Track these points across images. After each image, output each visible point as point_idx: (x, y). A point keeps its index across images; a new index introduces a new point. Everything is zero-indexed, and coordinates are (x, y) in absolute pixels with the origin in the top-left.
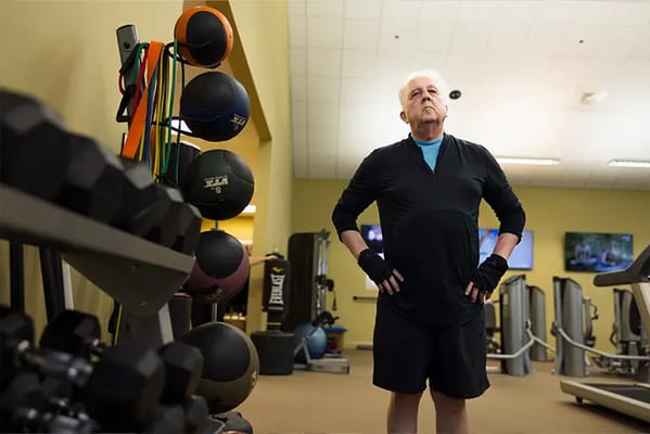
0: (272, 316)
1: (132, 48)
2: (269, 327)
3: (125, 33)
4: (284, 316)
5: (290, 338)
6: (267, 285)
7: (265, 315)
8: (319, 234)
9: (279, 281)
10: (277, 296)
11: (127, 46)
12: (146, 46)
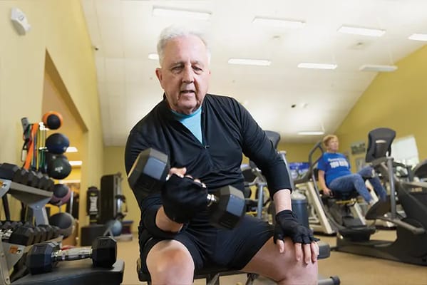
0: (92, 217)
1: (27, 126)
2: (91, 223)
3: (24, 120)
4: (97, 216)
5: (102, 227)
6: (89, 203)
7: (88, 217)
8: (116, 175)
9: (94, 200)
10: (94, 208)
11: (25, 125)
12: (33, 125)
